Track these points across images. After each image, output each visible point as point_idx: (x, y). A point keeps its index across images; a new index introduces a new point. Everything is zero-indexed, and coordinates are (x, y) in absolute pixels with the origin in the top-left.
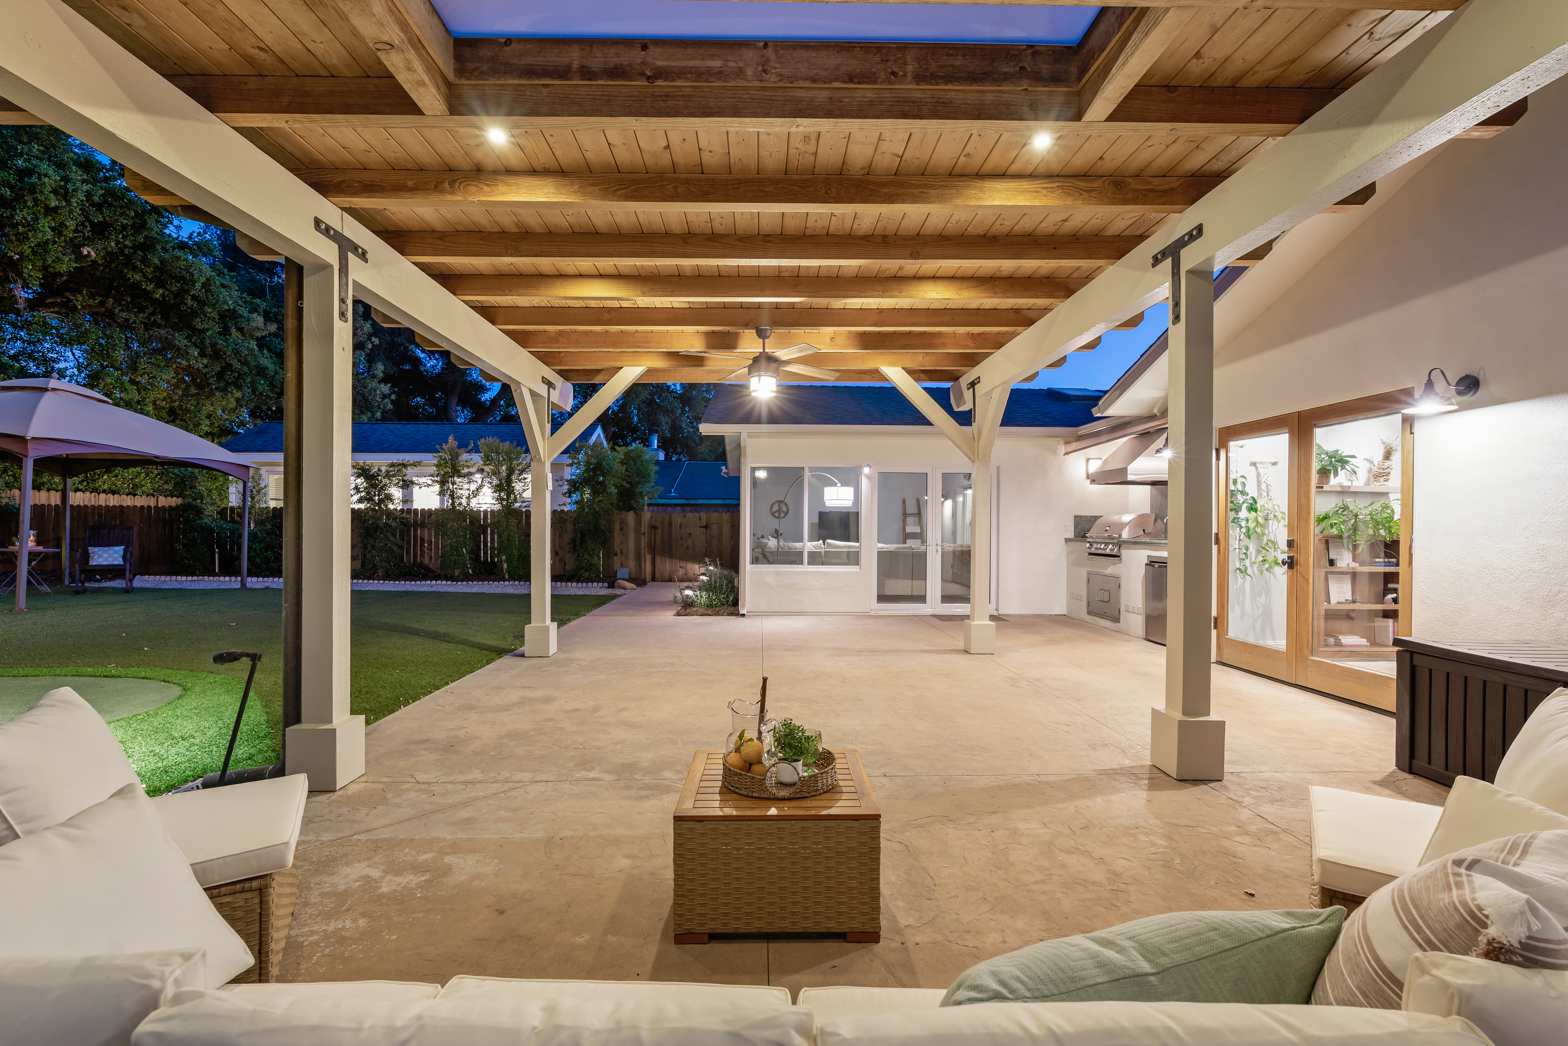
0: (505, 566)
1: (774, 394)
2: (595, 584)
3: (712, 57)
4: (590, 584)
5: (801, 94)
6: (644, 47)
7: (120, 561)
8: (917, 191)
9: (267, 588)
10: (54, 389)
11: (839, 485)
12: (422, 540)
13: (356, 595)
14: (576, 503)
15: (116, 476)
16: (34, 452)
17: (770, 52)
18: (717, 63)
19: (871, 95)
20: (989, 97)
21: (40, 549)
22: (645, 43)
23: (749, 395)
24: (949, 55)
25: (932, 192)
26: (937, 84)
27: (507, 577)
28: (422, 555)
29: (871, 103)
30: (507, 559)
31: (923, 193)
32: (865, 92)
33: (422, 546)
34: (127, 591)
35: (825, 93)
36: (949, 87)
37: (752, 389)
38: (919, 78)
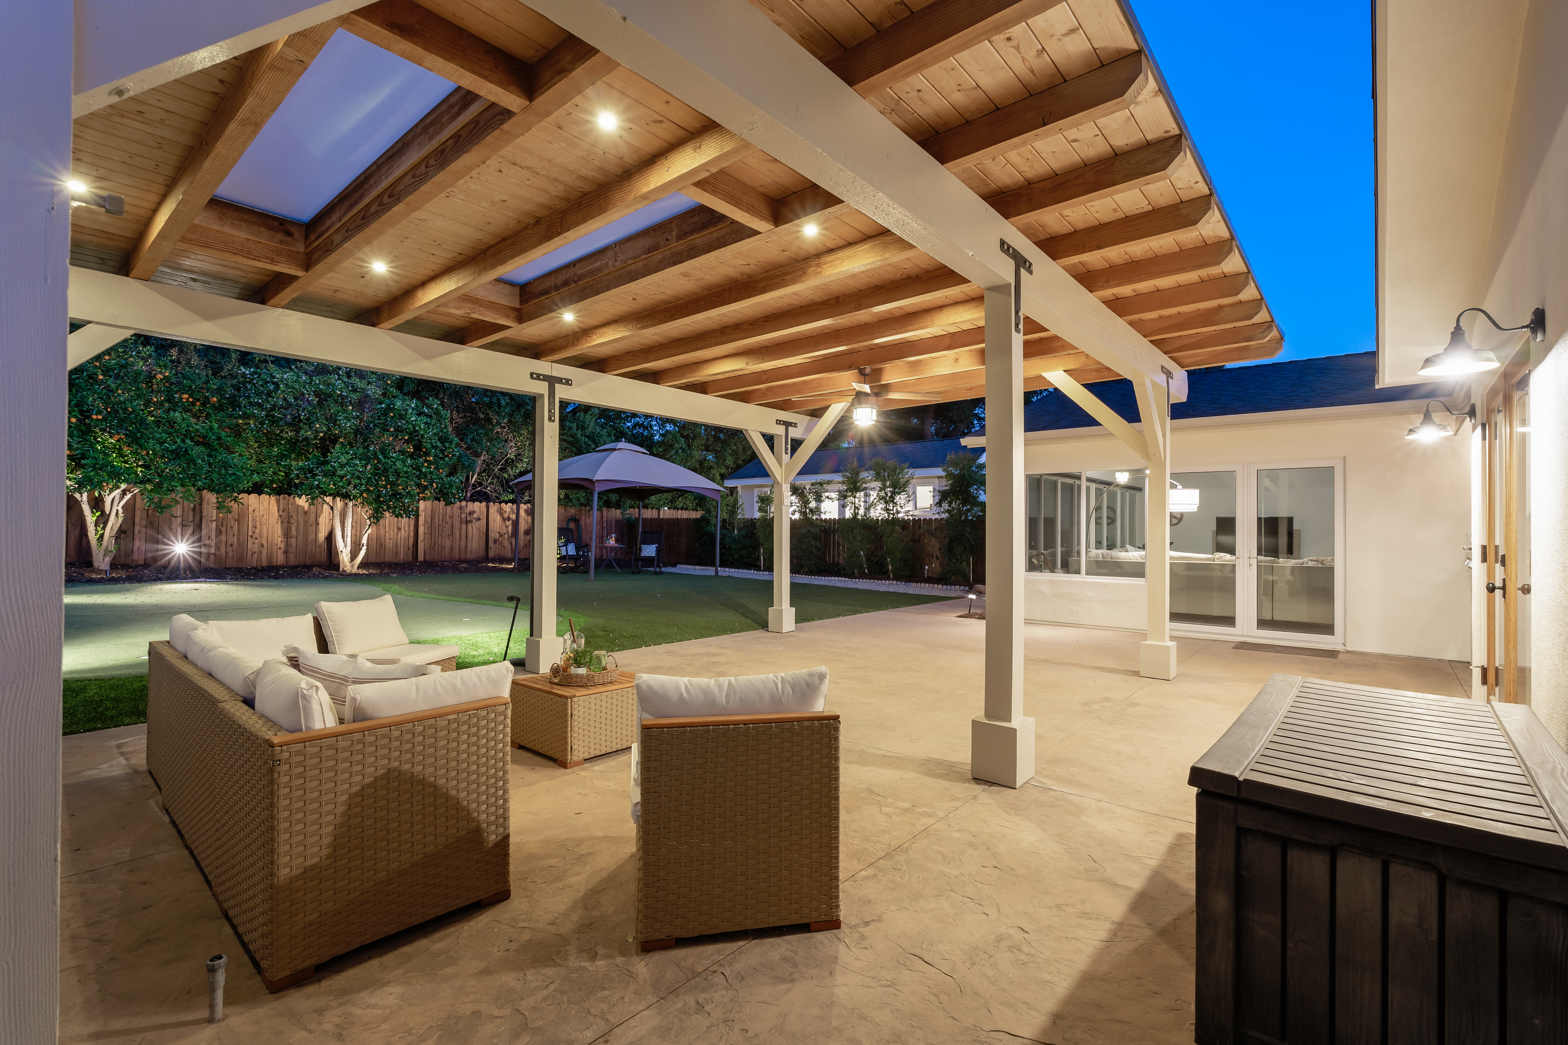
0: (890, 567)
1: (874, 423)
2: (957, 587)
3: (597, 260)
4: (953, 587)
5: (633, 267)
6: (574, 266)
7: (654, 555)
8: (779, 280)
9: (729, 576)
10: (620, 449)
11: (1180, 487)
12: (839, 544)
13: (793, 585)
14: (948, 511)
15: (686, 498)
16: (598, 488)
17: (617, 249)
18: (598, 264)
19: (660, 256)
20: (715, 235)
21: (617, 545)
22: (573, 264)
23: (853, 423)
24: (691, 217)
25: (788, 277)
26: (686, 238)
27: (892, 577)
28: (838, 557)
29: (661, 261)
30: (891, 561)
31: (782, 280)
32: (658, 256)
33: (838, 548)
34: (656, 573)
35: (642, 263)
36: (693, 237)
37: (854, 419)
38: (679, 238)
